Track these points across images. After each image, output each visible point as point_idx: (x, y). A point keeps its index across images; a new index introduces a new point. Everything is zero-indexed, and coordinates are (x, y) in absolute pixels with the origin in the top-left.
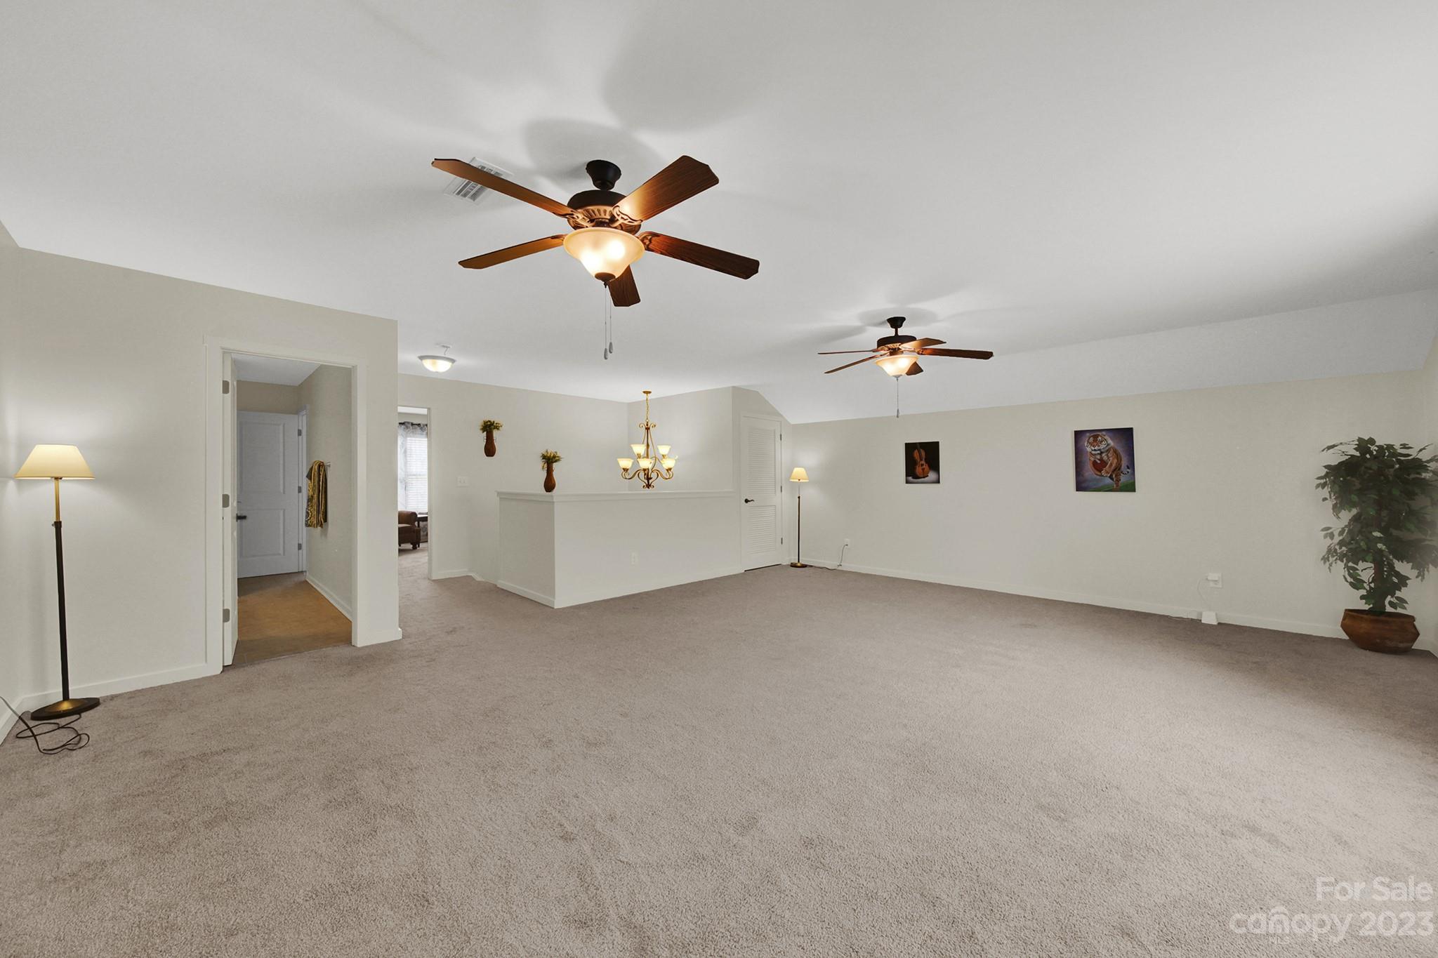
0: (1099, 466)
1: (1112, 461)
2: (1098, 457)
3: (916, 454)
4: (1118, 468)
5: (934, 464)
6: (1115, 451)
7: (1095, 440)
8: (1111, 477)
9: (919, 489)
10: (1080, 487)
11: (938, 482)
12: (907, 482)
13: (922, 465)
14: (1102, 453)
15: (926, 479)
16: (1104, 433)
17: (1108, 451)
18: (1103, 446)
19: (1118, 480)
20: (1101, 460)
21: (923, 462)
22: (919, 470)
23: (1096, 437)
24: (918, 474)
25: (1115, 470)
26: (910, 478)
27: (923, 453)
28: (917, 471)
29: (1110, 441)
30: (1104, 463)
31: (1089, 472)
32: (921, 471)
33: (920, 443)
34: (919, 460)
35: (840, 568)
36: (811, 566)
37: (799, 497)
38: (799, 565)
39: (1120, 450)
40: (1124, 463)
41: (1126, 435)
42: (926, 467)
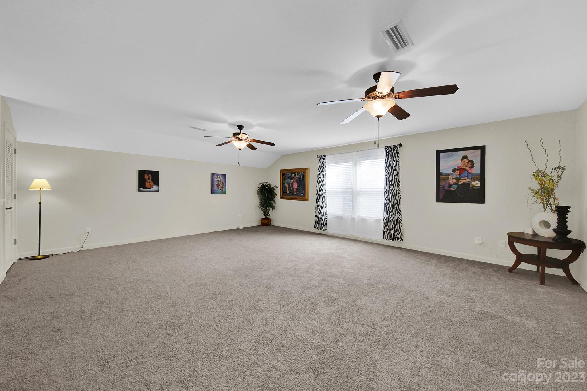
0: (218, 186)
1: (221, 184)
2: (218, 183)
3: (146, 176)
4: (223, 187)
5: (156, 182)
6: (222, 181)
7: (217, 177)
8: (221, 189)
9: (146, 195)
10: (212, 193)
11: (158, 191)
12: (139, 191)
13: (150, 182)
14: (219, 181)
15: (152, 189)
16: (220, 175)
17: (220, 181)
18: (219, 179)
19: (223, 190)
20: (219, 184)
21: (150, 181)
22: (147, 185)
23: (218, 176)
24: (147, 187)
25: (222, 187)
26: (142, 189)
27: (150, 176)
28: (146, 185)
29: (221, 178)
30: (219, 185)
31: (215, 187)
32: (149, 185)
33: (148, 171)
34: (148, 179)
35: (82, 249)
36: (52, 255)
37: (40, 203)
38: (39, 257)
39: (223, 181)
40: (224, 185)
41: (224, 176)
42: (152, 183)
